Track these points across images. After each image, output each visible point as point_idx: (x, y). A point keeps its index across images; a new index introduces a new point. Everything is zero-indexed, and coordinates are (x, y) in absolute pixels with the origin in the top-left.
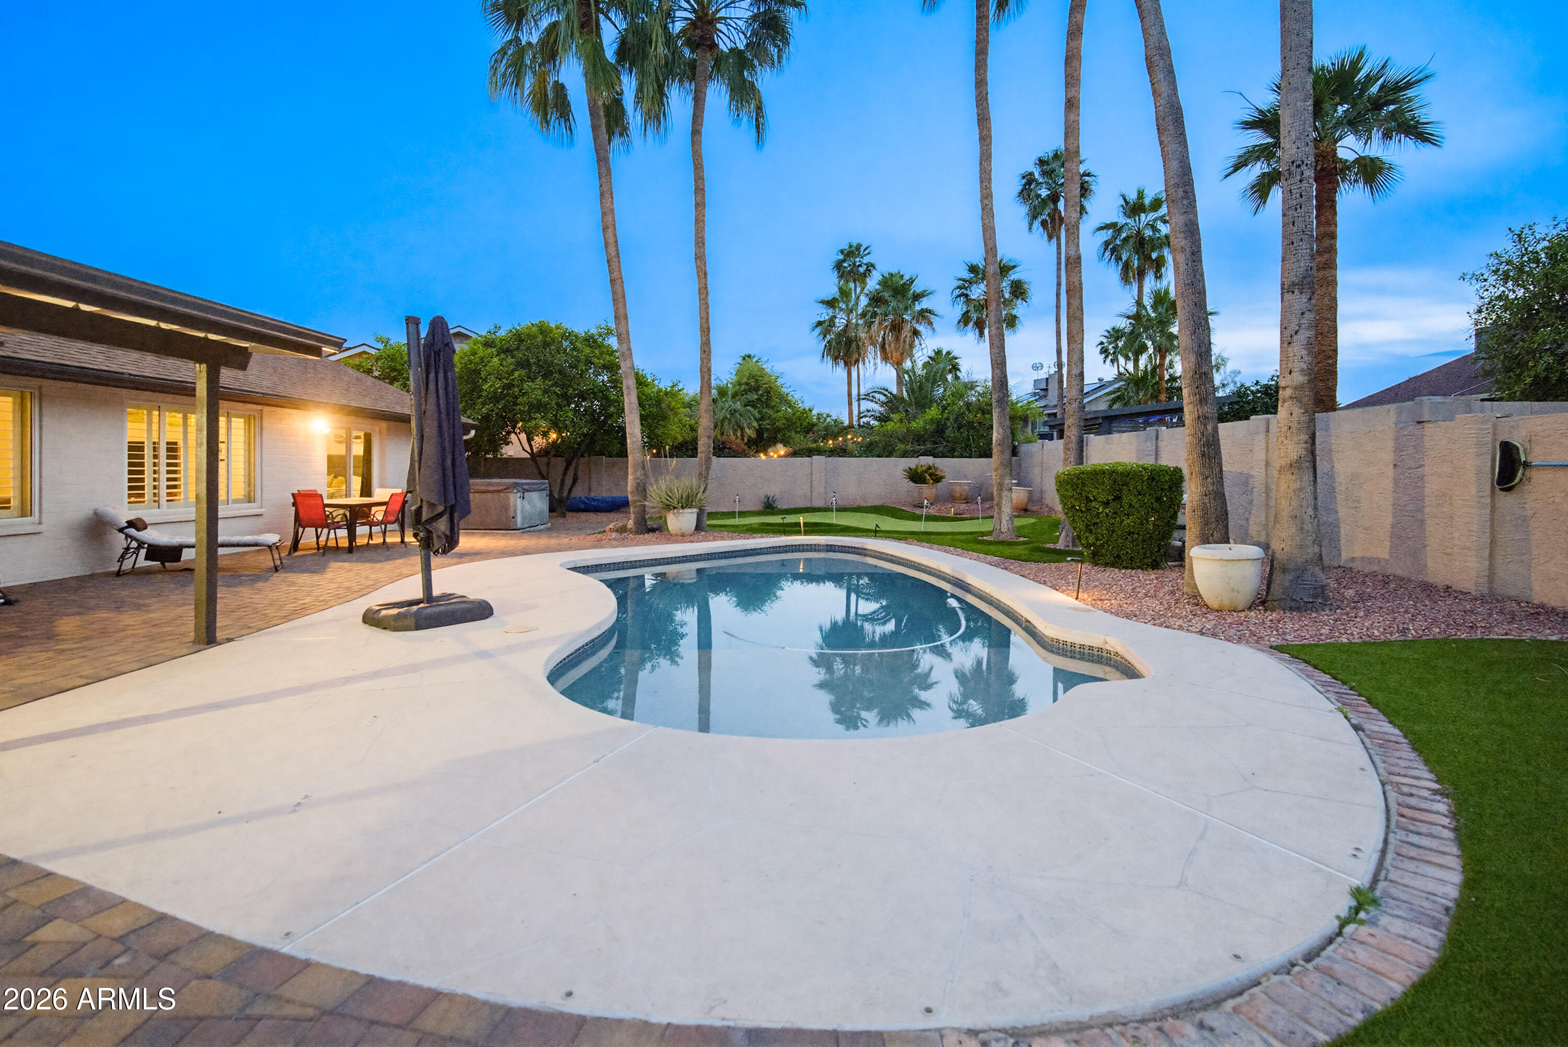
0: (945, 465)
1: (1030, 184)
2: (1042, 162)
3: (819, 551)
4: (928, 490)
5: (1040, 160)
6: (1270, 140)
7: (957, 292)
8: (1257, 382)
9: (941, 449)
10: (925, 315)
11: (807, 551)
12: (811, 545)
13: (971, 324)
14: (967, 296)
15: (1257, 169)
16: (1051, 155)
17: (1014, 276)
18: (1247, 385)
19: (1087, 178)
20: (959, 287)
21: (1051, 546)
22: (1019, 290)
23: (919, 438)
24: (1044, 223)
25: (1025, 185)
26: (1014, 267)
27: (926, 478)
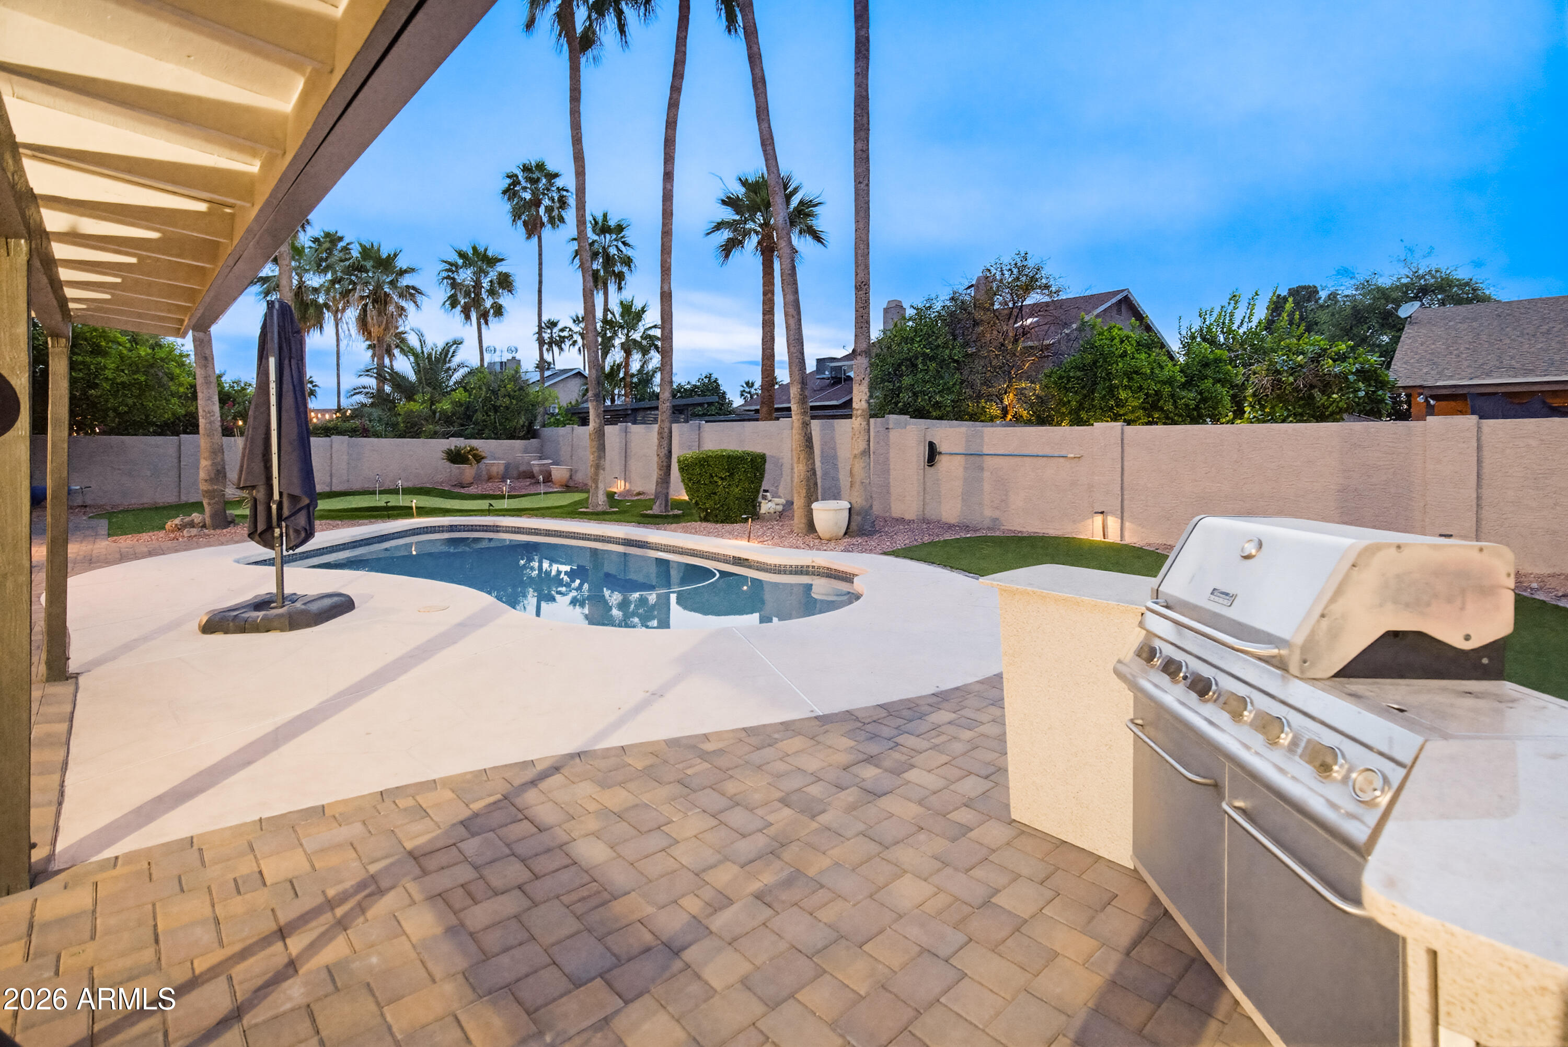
0: (481, 445)
1: (515, 186)
2: (526, 169)
3: (443, 531)
4: (468, 471)
5: (524, 166)
6: (737, 217)
7: (445, 274)
8: (689, 383)
9: (468, 431)
10: (412, 293)
11: (431, 532)
12: (435, 527)
13: (459, 308)
14: (454, 279)
15: (726, 234)
16: (533, 164)
17: (501, 268)
18: (683, 384)
19: (565, 193)
20: (447, 270)
21: (649, 512)
22: (505, 282)
23: (447, 419)
24: (525, 224)
25: (510, 185)
26: (502, 260)
27: (468, 459)
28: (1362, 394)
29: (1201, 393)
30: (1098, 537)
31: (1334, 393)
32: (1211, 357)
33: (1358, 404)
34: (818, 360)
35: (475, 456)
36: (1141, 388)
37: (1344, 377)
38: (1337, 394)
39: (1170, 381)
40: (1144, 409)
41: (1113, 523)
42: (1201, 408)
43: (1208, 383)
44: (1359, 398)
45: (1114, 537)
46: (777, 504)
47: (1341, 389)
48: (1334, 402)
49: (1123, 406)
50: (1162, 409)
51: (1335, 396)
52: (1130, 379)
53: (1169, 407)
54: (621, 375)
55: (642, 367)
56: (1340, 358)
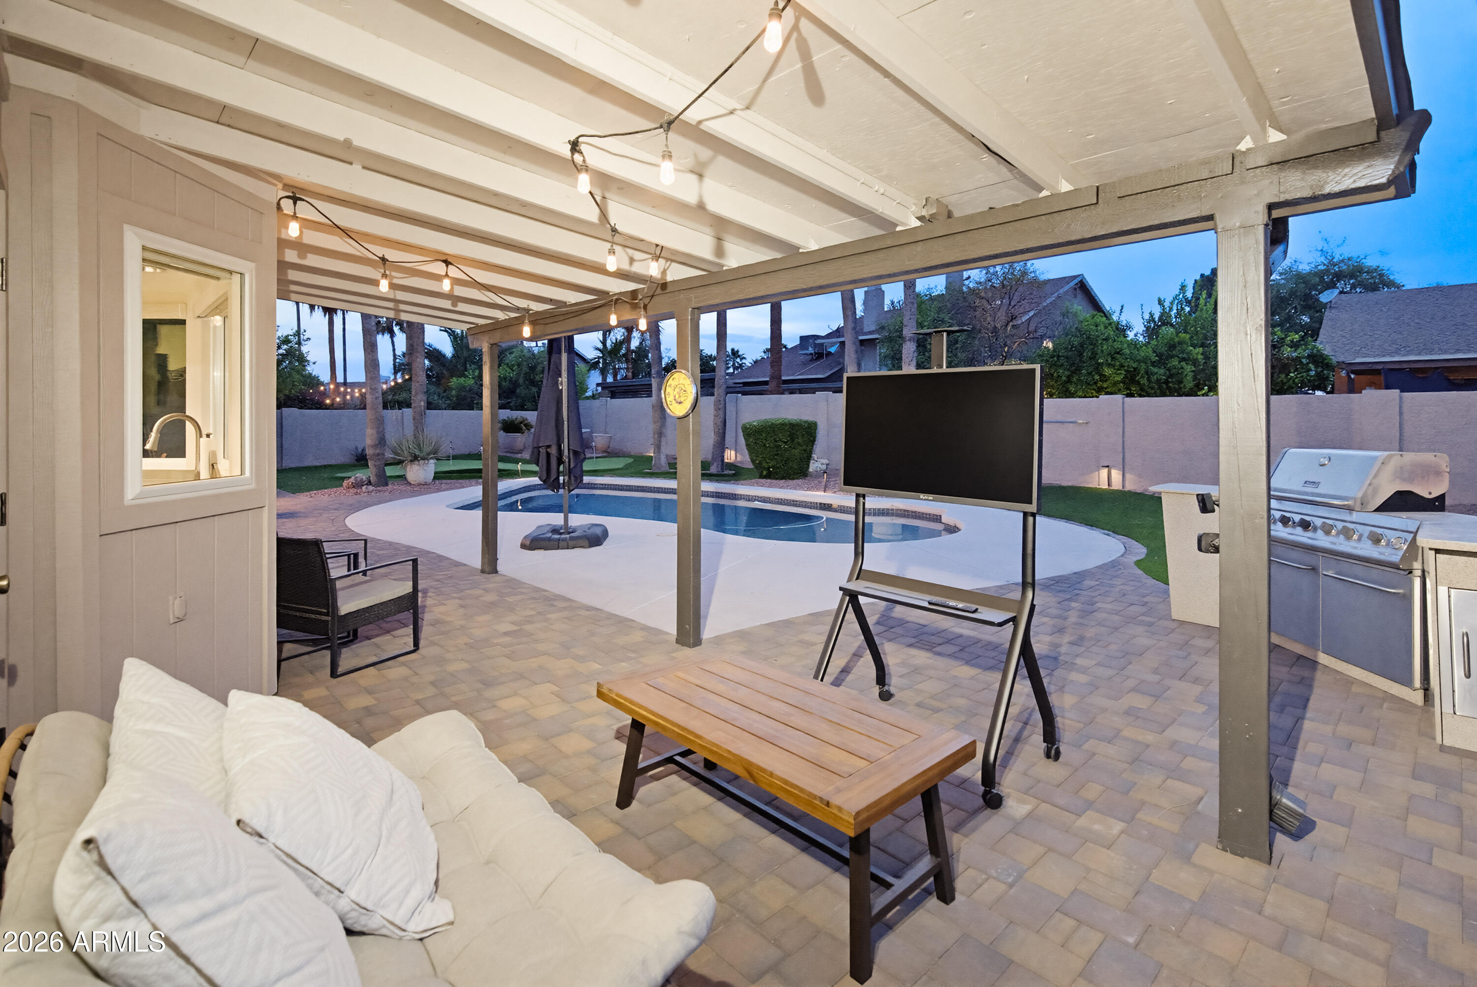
0: (529, 415)
4: (520, 439)
21: (707, 472)
27: (521, 429)
28: (1313, 373)
29: (1169, 370)
30: (1105, 486)
31: (1291, 372)
32: (1176, 340)
33: (1309, 381)
34: (801, 337)
35: (526, 425)
36: (1122, 366)
37: (1298, 359)
38: (1294, 373)
39: (1145, 360)
40: (1124, 383)
41: (1116, 475)
42: (1169, 382)
43: (1175, 362)
44: (1311, 376)
45: (1117, 484)
46: (822, 464)
47: (1296, 370)
48: (1290, 379)
49: (1106, 381)
50: (1138, 383)
51: (1292, 375)
52: (1113, 358)
53: (1144, 381)
54: (623, 351)
55: (641, 343)
56: (1295, 345)
